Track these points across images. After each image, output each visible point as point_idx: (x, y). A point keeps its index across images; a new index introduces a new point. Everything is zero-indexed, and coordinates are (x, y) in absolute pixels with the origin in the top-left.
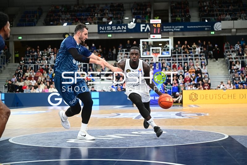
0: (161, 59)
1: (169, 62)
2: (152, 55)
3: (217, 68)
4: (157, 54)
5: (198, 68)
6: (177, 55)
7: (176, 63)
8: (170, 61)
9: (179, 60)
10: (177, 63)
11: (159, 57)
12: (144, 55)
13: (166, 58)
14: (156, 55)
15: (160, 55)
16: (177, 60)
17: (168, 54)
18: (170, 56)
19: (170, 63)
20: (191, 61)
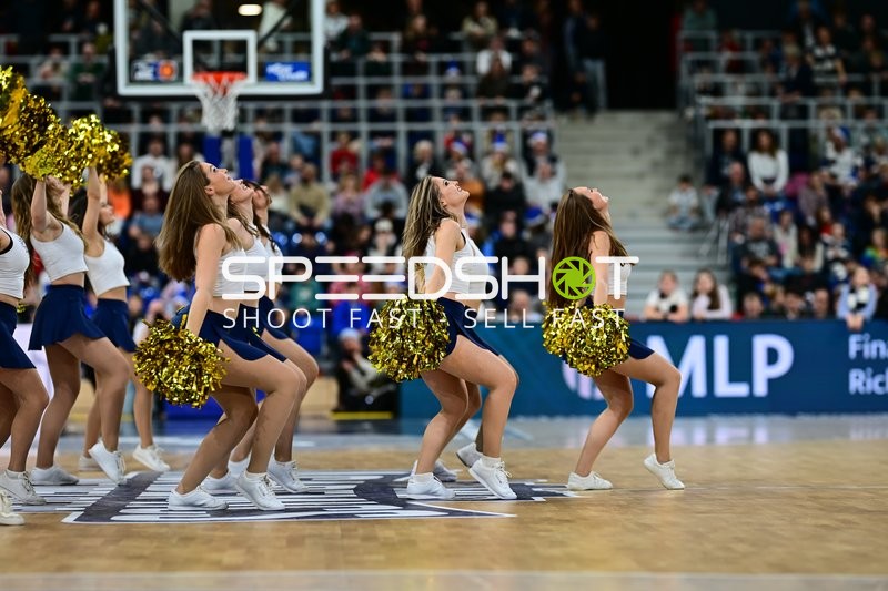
0: (251, 106)
1: (307, 134)
2: (193, 85)
3: (628, 176)
4: (225, 78)
5: (507, 175)
6: (361, 81)
7: (354, 135)
8: (315, 126)
9: (374, 115)
10: (364, 136)
11: (241, 98)
12: (144, 82)
13: (288, 106)
14: (219, 81)
15: (249, 84)
16: (362, 114)
17: (302, 75)
18: (317, 87)
19: (317, 136)
20: (456, 124)
